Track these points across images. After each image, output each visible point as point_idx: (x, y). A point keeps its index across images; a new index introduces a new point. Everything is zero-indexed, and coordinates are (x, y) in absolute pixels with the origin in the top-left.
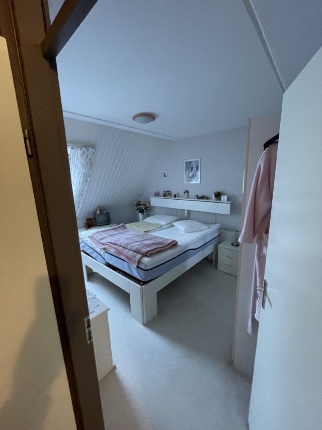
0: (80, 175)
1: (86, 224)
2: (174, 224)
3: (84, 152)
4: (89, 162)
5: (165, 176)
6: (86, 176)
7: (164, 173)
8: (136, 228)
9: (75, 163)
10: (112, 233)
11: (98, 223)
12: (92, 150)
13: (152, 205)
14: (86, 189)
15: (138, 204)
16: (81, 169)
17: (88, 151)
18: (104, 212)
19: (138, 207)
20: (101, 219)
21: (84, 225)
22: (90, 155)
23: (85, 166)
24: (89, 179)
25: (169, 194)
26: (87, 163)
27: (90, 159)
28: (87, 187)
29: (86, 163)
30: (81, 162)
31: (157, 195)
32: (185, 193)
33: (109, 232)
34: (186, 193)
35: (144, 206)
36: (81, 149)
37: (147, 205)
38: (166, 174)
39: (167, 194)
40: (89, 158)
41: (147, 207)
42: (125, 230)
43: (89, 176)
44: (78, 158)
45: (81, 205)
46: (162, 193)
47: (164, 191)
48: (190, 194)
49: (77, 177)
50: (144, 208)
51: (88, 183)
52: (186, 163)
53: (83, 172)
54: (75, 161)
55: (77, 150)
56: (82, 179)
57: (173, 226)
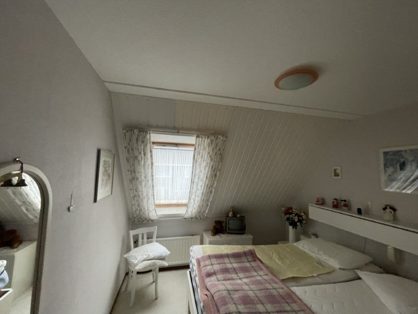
0: (207, 169)
1: (215, 227)
2: (361, 274)
3: (212, 141)
4: (218, 153)
5: (336, 175)
6: (214, 170)
7: (335, 170)
8: (277, 261)
9: (201, 155)
10: (229, 266)
11: (229, 229)
12: (222, 139)
13: (311, 217)
14: (215, 185)
15: (288, 211)
16: (209, 161)
17: (216, 139)
18: (238, 216)
19: (288, 216)
20: (233, 224)
21: (212, 228)
22: (219, 144)
23: (213, 157)
24: (218, 173)
25: (346, 205)
26: (216, 155)
27: (220, 149)
28: (216, 183)
29: (214, 155)
30: (209, 153)
31: (321, 202)
32: (385, 209)
33: (226, 260)
34: (388, 210)
35: (296, 217)
36: (208, 137)
37: (302, 216)
38: (338, 171)
39: (340, 205)
40: (218, 148)
41: (303, 219)
42: (253, 264)
43: (219, 170)
44: (205, 148)
45: (209, 204)
46: (329, 201)
47: (335, 199)
48: (398, 213)
49: (203, 171)
50: (296, 220)
51: (217, 178)
52: (386, 153)
53: (211, 165)
54: (201, 151)
55: (204, 138)
56: (209, 174)
57: (360, 278)
